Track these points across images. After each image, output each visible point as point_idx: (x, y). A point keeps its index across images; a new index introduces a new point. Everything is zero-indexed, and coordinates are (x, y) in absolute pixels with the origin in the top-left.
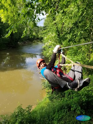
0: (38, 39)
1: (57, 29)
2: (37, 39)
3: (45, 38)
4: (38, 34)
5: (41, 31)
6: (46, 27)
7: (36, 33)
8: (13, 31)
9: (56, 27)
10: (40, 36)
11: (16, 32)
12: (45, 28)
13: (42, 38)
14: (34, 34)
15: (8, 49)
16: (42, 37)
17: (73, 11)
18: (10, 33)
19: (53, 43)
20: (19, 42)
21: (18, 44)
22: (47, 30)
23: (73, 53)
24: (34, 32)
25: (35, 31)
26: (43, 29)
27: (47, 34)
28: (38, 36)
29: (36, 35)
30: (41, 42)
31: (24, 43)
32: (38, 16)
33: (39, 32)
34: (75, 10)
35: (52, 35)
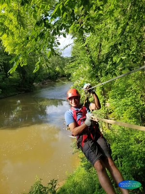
0: (64, 76)
1: (91, 58)
2: (62, 77)
3: (74, 74)
4: (64, 69)
5: (68, 63)
6: (74, 57)
7: (61, 68)
8: (19, 64)
9: (89, 56)
10: (66, 72)
11: (25, 65)
12: (73, 59)
13: (69, 75)
14: (57, 69)
15: (19, 94)
16: (70, 72)
17: (110, 28)
18: (15, 66)
19: (86, 80)
20: (34, 84)
21: (33, 85)
22: (77, 62)
23: (119, 94)
24: (58, 66)
25: (59, 64)
26: (70, 61)
27: (76, 68)
28: (64, 71)
29: (60, 71)
30: (69, 80)
31: (43, 84)
32: (56, 38)
33: (64, 66)
34: (112, 26)
35: (85, 69)
